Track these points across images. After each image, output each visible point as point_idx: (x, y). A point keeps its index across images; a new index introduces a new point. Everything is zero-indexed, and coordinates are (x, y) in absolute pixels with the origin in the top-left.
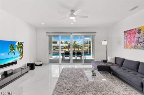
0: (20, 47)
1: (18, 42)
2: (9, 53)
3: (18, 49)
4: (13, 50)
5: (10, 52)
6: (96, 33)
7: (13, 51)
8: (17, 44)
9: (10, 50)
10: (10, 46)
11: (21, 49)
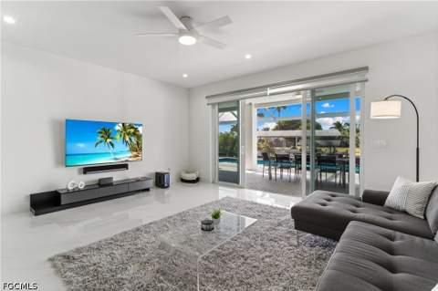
0: (129, 134)
1: (123, 124)
2: (97, 144)
3: (124, 138)
4: (109, 137)
5: (101, 142)
6: (366, 69)
7: (109, 140)
8: (118, 128)
9: (99, 139)
10: (99, 130)
11: (133, 138)
